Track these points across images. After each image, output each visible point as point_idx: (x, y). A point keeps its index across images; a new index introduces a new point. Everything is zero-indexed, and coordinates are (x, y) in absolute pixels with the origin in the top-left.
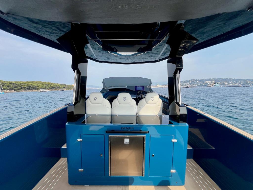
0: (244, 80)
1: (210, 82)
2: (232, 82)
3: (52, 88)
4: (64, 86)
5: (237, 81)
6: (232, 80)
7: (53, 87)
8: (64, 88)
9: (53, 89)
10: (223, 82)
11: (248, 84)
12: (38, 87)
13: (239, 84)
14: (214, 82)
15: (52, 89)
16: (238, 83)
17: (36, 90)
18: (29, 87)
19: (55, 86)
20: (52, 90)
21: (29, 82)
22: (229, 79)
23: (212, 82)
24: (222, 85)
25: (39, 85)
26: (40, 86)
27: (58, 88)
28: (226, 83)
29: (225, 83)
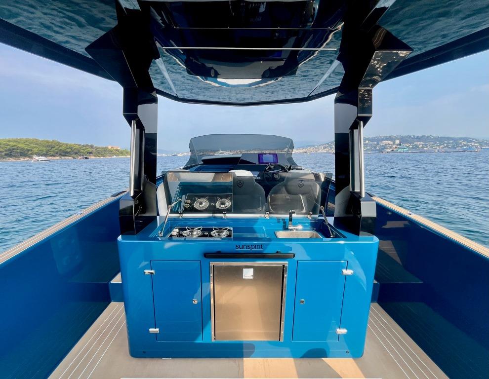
0: (455, 140)
1: (392, 143)
2: (432, 143)
3: (64, 154)
4: (90, 150)
5: (441, 140)
6: (432, 139)
7: (65, 152)
8: (90, 153)
9: (66, 155)
10: (415, 143)
11: (461, 147)
12: (32, 150)
13: (446, 147)
14: (397, 142)
15: (63, 156)
16: (443, 146)
17: (27, 159)
18: (9, 150)
19: (69, 150)
20: (63, 158)
21: (9, 141)
22: (428, 137)
23: (394, 143)
24: (413, 148)
25: (34, 148)
26: (36, 150)
27: (76, 153)
28: (421, 146)
29: (420, 144)
